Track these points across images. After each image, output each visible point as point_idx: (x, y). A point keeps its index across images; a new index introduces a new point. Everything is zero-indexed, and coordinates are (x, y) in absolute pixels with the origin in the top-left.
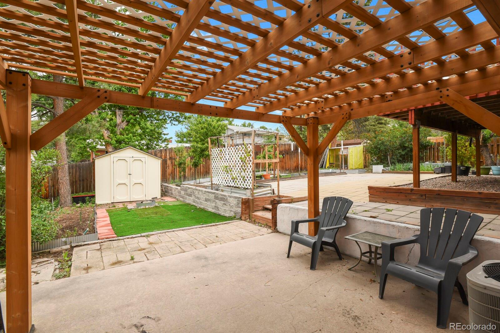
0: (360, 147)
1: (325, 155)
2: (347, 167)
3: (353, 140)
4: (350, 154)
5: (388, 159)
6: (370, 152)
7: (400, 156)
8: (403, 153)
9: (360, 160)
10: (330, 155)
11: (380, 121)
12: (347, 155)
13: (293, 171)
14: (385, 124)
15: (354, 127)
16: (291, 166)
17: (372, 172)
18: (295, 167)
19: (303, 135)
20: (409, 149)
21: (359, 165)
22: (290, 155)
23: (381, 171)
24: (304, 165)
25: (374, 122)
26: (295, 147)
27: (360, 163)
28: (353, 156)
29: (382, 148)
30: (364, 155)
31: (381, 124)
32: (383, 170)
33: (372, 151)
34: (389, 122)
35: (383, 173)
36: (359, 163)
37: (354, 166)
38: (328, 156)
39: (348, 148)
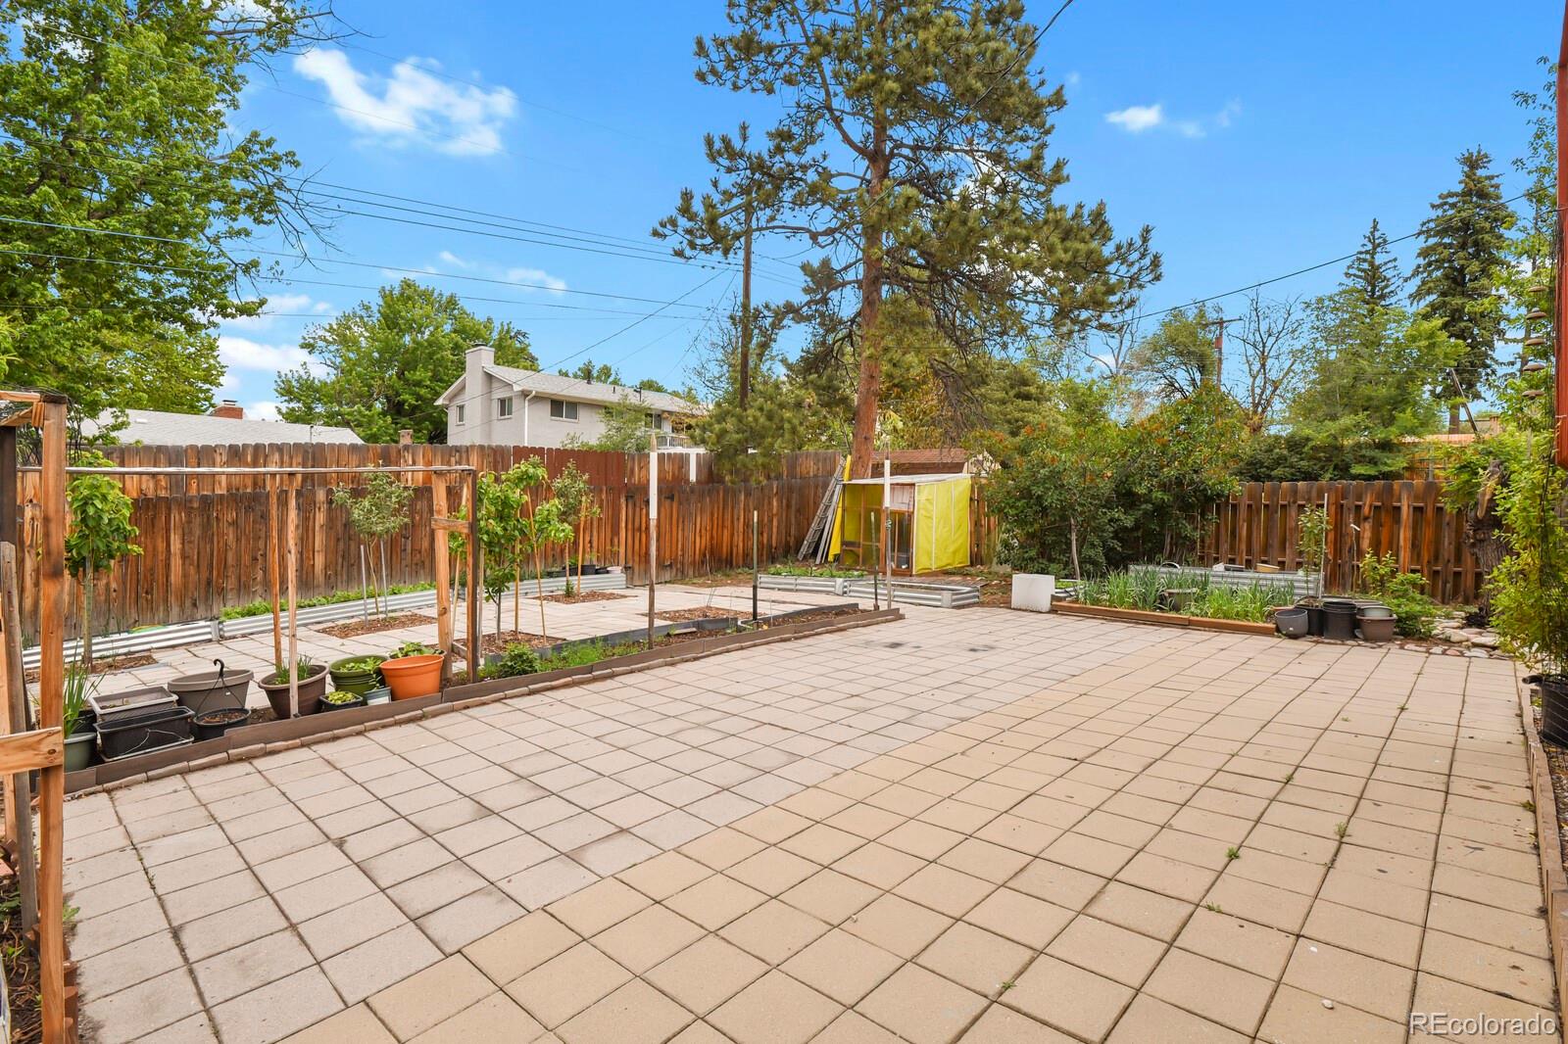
0: (960, 484)
1: (827, 507)
2: (909, 561)
3: (936, 452)
4: (922, 511)
5: (1069, 544)
6: (1001, 510)
7: (1116, 536)
8: (1128, 522)
9: (960, 532)
10: (844, 511)
11: (1024, 389)
12: (911, 515)
13: (691, 573)
14: (1038, 400)
15: (940, 402)
16: (683, 550)
17: (1007, 605)
18: (705, 556)
19: (740, 421)
20: (1149, 507)
21: (954, 553)
22: (680, 503)
23: (1045, 604)
24: (741, 545)
25: (1004, 389)
26: (705, 471)
27: (956, 545)
28: (930, 518)
29: (1052, 498)
30: (974, 516)
31: (1027, 397)
32: (1053, 598)
33: (1011, 507)
34: (1050, 392)
35: (1053, 611)
36: (951, 549)
37: (936, 558)
38: (840, 511)
39: (914, 485)
